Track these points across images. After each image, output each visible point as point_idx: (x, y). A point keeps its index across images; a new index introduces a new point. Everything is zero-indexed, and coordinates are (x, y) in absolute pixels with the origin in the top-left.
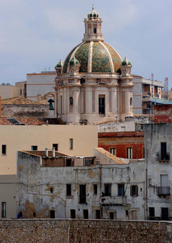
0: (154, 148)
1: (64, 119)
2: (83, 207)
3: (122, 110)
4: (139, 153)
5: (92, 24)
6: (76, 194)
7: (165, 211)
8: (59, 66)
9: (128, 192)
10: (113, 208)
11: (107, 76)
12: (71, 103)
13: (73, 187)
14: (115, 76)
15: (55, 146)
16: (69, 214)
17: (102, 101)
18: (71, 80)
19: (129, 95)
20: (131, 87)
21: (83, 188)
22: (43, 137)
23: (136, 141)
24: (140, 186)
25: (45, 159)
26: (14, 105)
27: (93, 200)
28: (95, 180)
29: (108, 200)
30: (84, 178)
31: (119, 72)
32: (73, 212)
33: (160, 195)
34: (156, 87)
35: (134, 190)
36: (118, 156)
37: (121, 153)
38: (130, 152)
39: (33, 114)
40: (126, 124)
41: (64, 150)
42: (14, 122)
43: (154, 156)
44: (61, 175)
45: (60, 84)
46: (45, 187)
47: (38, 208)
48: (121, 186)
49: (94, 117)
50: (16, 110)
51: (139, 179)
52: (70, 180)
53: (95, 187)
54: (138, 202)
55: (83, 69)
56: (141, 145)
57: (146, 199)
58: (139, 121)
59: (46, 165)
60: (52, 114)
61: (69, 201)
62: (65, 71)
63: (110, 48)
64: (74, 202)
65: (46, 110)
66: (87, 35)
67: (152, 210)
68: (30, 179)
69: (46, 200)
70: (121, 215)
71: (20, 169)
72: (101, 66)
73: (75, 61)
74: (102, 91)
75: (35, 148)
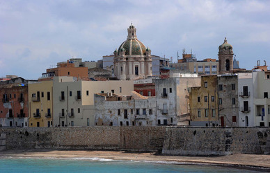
0: (159, 91)
1: (118, 78)
2: (126, 120)
3: (147, 73)
4: (154, 94)
5: (132, 31)
6: (122, 114)
7: (165, 121)
8: (115, 52)
9: (148, 112)
10: (140, 121)
11: (139, 56)
12: (122, 70)
13: (121, 111)
14: (143, 56)
15: (113, 91)
16: (119, 123)
17: (137, 68)
18: (121, 59)
19: (150, 65)
20: (151, 62)
21: (126, 111)
22: (106, 86)
23: (152, 88)
24: (153, 110)
25: (107, 97)
26: (95, 71)
27: (131, 117)
28: (132, 107)
29: (138, 117)
30: (126, 106)
31: (145, 54)
32: (121, 123)
33: (163, 114)
34: (166, 62)
35: (151, 111)
36: (144, 95)
38: (150, 93)
39: (104, 76)
40: (148, 80)
41: (117, 93)
42: (92, 79)
43: (160, 95)
44: (116, 105)
45: (116, 61)
46: (107, 111)
47: (105, 121)
48: (144, 110)
49: (133, 77)
50: (96, 74)
51: (153, 107)
52: (119, 107)
53: (132, 110)
54: (153, 117)
55: (127, 53)
56: (154, 90)
57: (156, 116)
58: (154, 78)
59: (108, 100)
60: (113, 76)
61: (119, 117)
62: (118, 54)
63: (140, 43)
64: (122, 118)
65: (110, 73)
66: (129, 36)
67: (159, 121)
68: (99, 107)
69: (108, 117)
70: (144, 123)
71: (95, 102)
72: (136, 51)
73: (123, 49)
74: (137, 64)
75: (103, 92)
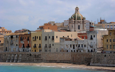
1: (71, 30)
2: (74, 50)
3: (83, 28)
5: (77, 9)
6: (72, 47)
7: (92, 50)
8: (70, 19)
9: (84, 46)
10: (80, 50)
11: (80, 21)
12: (72, 27)
13: (72, 45)
14: (82, 21)
15: (68, 36)
16: (71, 51)
17: (79, 26)
18: (72, 22)
19: (85, 25)
20: (85, 23)
21: (74, 45)
22: (66, 34)
24: (86, 45)
25: (66, 39)
26: (60, 27)
27: (76, 48)
28: (77, 44)
29: (79, 48)
30: (74, 43)
31: (83, 20)
32: (72, 51)
33: (91, 47)
34: (93, 23)
36: (82, 38)
37: (83, 38)
38: (85, 37)
39: (64, 29)
40: (84, 31)
41: (70, 37)
42: (59, 31)
43: (89, 38)
44: (69, 43)
45: (70, 23)
46: (66, 45)
47: (64, 50)
48: (82, 45)
49: (77, 30)
50: (61, 28)
51: (86, 44)
52: (71, 44)
53: (77, 45)
54: (86, 48)
55: (75, 19)
56: (87, 36)
58: (87, 31)
59: (66, 40)
60: (68, 29)
62: (71, 20)
63: (81, 15)
64: (72, 49)
65: (67, 28)
66: (76, 12)
67: (89, 50)
68: (62, 43)
69: (66, 48)
70: (82, 51)
71: (60, 41)
72: (79, 18)
73: (73, 17)
74: (79, 24)
75: (64, 37)
